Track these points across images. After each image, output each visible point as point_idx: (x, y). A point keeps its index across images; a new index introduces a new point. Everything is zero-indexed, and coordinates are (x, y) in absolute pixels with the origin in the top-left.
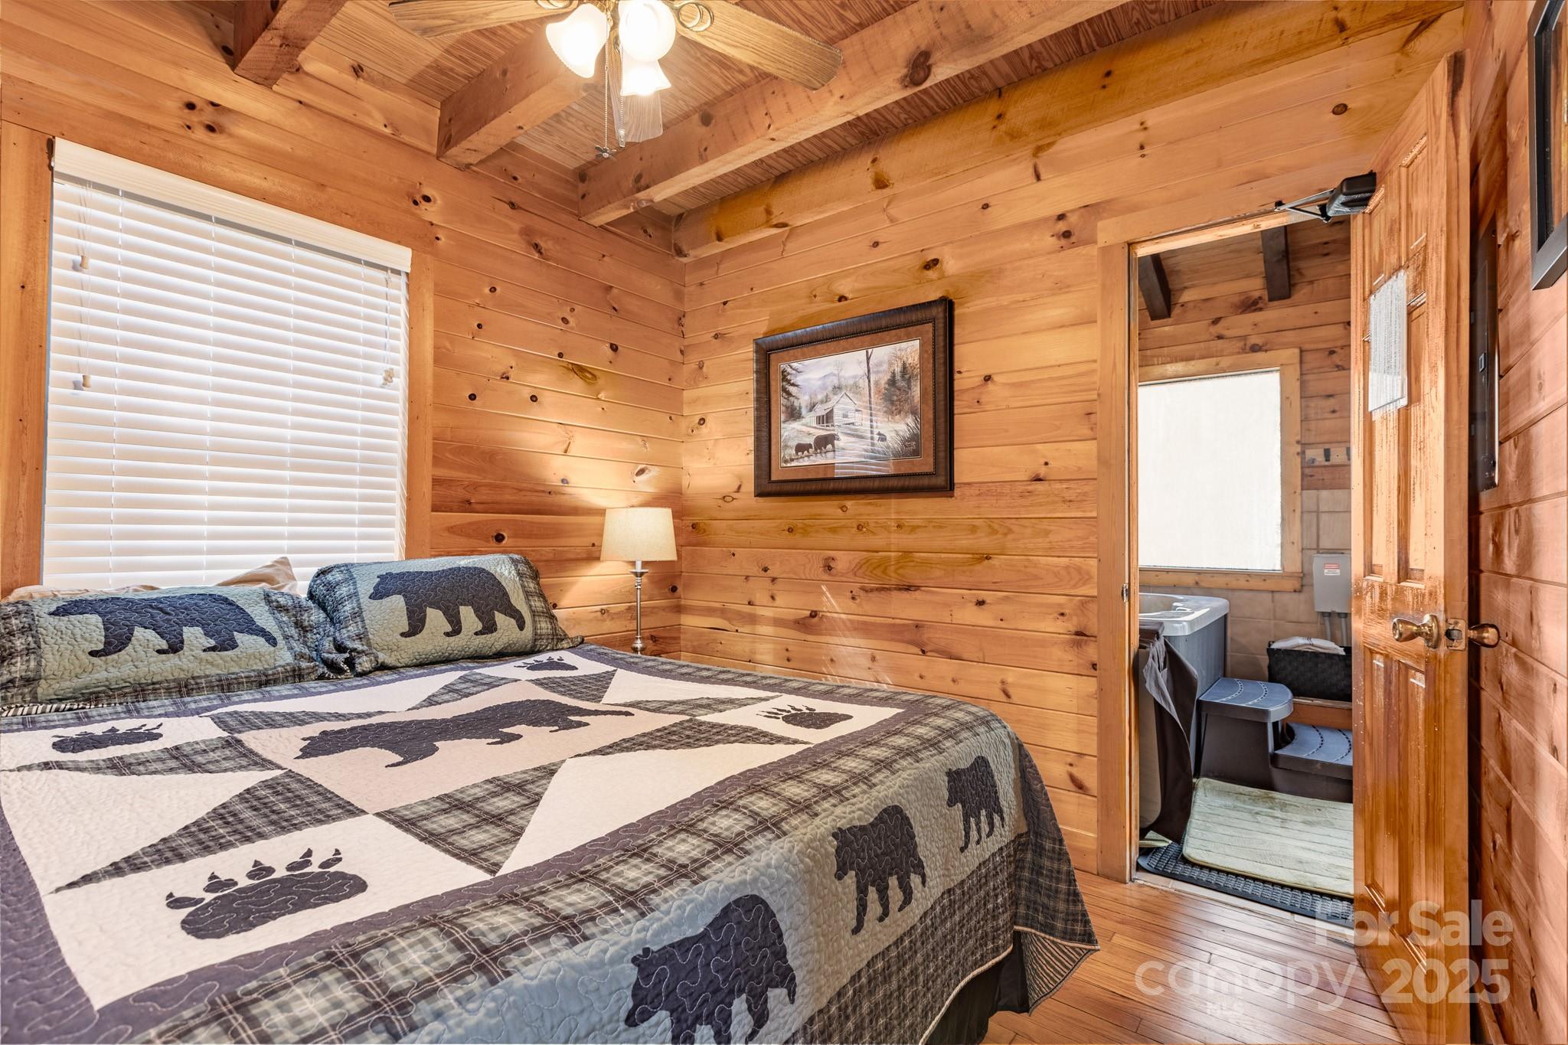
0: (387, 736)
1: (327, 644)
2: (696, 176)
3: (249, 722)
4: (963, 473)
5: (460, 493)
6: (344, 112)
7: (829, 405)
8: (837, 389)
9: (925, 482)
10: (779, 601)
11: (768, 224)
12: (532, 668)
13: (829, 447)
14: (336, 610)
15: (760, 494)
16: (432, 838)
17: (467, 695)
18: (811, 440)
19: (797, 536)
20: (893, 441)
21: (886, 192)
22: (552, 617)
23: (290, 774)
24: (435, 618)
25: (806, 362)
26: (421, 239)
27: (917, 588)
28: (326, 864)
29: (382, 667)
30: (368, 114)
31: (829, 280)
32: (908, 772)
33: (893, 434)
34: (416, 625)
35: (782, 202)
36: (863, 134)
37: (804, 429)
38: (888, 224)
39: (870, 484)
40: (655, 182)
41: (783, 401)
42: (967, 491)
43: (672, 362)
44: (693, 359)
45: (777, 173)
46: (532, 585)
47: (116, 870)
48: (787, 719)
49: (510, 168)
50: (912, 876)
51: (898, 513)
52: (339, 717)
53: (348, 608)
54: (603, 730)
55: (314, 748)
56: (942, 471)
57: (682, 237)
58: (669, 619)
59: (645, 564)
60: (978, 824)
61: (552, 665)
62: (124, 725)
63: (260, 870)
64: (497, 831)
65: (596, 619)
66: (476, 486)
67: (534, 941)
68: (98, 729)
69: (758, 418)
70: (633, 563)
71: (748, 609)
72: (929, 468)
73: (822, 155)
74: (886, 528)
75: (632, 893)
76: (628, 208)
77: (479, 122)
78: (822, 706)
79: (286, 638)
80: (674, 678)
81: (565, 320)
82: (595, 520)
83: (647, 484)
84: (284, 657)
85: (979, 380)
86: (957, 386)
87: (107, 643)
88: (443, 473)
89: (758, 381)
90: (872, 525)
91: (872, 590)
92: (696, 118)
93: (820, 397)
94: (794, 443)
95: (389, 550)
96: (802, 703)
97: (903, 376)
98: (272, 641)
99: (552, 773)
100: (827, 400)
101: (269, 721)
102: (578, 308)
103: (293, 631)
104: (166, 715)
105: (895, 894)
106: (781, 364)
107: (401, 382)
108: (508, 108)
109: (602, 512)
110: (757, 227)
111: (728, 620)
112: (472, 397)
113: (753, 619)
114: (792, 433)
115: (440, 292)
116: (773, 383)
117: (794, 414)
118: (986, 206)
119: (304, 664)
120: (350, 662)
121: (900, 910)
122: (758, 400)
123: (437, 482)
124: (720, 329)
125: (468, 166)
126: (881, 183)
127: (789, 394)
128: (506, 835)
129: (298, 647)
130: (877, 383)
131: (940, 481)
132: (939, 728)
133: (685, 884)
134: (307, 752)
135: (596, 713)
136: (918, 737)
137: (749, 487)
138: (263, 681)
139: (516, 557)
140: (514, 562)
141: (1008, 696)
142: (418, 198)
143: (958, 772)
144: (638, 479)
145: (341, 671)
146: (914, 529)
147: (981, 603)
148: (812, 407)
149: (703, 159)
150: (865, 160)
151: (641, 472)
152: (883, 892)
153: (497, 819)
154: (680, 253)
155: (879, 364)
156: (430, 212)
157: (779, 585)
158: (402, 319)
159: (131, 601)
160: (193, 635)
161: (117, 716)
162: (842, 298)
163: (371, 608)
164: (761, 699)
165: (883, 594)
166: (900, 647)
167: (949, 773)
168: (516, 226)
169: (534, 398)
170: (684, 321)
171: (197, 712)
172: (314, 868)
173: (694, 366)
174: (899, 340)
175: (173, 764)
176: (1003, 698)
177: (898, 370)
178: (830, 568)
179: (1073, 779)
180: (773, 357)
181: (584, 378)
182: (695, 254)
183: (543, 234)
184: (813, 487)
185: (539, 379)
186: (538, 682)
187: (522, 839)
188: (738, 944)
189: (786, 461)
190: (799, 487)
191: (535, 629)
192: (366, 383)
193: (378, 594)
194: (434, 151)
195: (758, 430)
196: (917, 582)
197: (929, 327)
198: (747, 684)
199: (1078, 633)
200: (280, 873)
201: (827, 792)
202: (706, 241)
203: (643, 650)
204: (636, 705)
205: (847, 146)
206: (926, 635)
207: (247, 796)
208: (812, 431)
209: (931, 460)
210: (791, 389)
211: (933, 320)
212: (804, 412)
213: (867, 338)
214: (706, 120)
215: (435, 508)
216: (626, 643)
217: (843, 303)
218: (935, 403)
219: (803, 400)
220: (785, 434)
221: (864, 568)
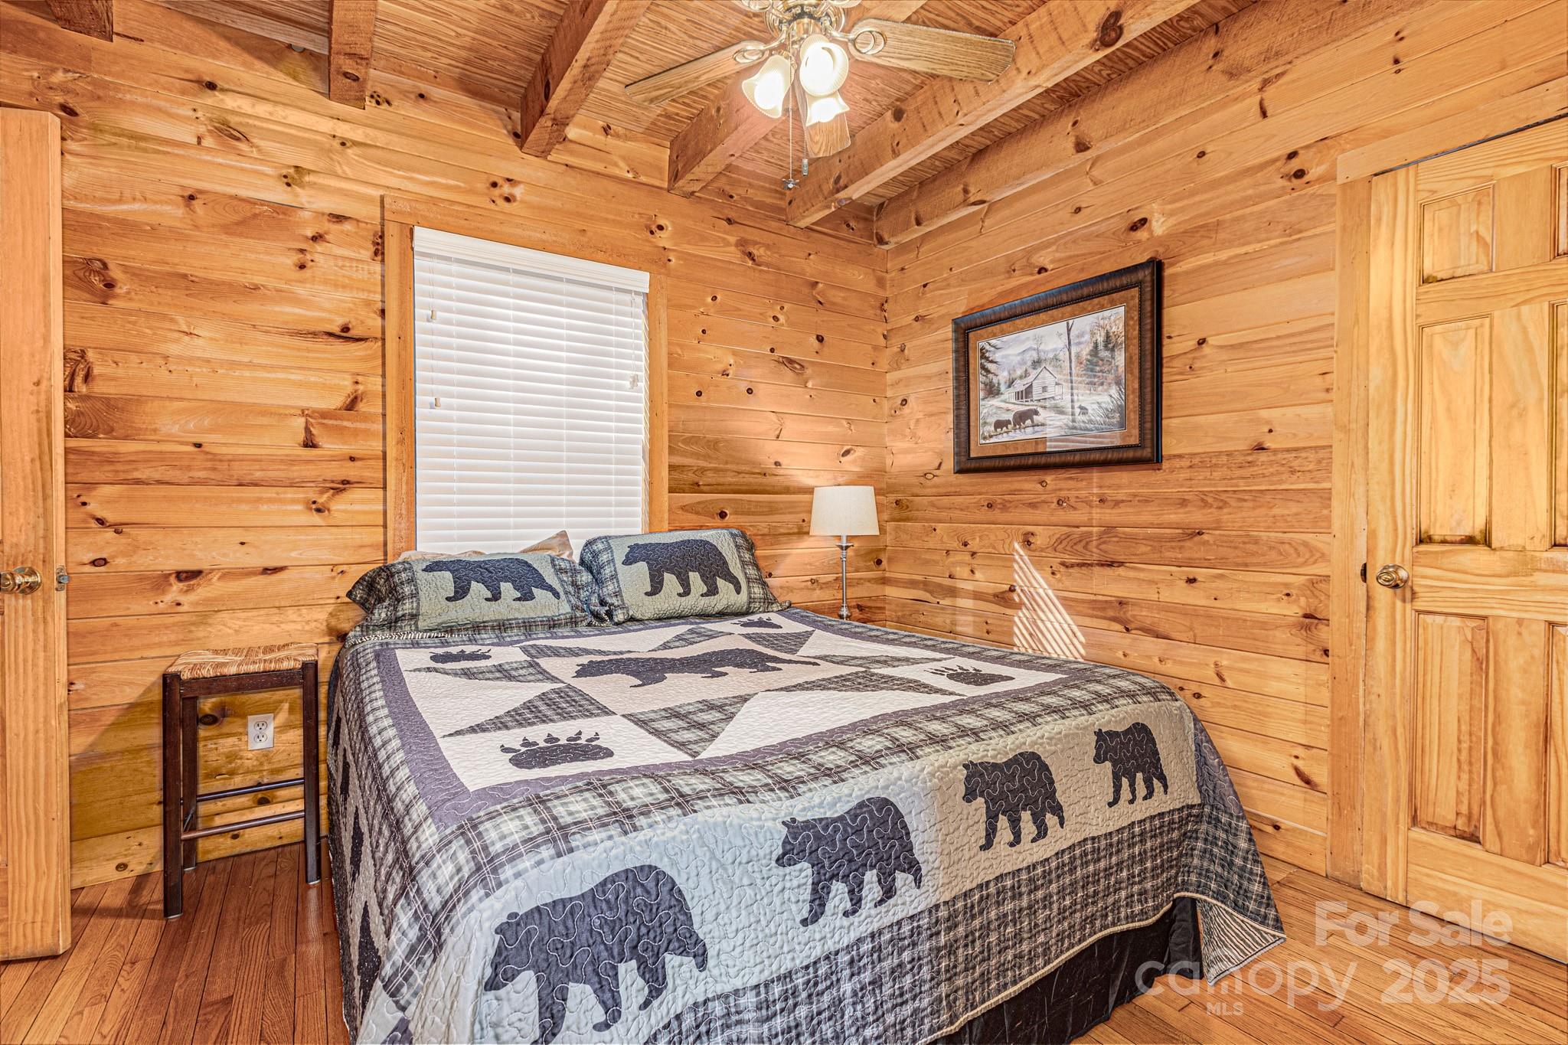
0: (633, 667)
1: (594, 600)
2: (892, 169)
3: (543, 652)
4: (1170, 445)
5: (690, 477)
6: (599, 167)
7: (1028, 380)
8: (1036, 363)
9: (1130, 454)
10: (978, 575)
11: (965, 203)
12: (745, 625)
13: (1028, 422)
14: (599, 573)
15: (961, 471)
16: (656, 733)
17: (692, 643)
18: (1010, 417)
19: (997, 511)
20: (1095, 414)
21: (1088, 154)
22: (764, 585)
23: (569, 686)
24: (670, 580)
25: (1005, 339)
26: (656, 262)
27: (1121, 564)
28: (590, 740)
29: (632, 619)
30: (616, 165)
31: (1029, 252)
32: (1051, 726)
33: (1096, 406)
34: (656, 588)
35: (978, 181)
36: (1061, 98)
37: (1003, 405)
38: (1091, 187)
39: (1070, 458)
40: (852, 182)
41: (982, 379)
42: (1177, 463)
43: (876, 348)
44: (896, 342)
45: (974, 150)
46: (747, 556)
47: (473, 730)
48: (950, 677)
49: (727, 188)
50: (1048, 816)
51: (1101, 487)
52: (600, 652)
53: (607, 571)
54: (791, 674)
55: (584, 671)
56: (1148, 443)
57: (883, 226)
58: (876, 590)
59: (850, 538)
60: (1132, 785)
61: (761, 624)
62: (469, 649)
63: (550, 739)
64: (700, 733)
65: (807, 588)
66: (703, 471)
67: (714, 796)
68: (454, 650)
69: (957, 397)
70: (839, 537)
71: (947, 582)
72: (1134, 440)
73: (1019, 126)
74: (1089, 504)
75: (786, 781)
76: (829, 207)
77: (700, 155)
78: (987, 668)
79: (566, 593)
80: (863, 639)
81: (776, 318)
82: (806, 497)
83: (851, 464)
84: (565, 608)
85: (1193, 343)
86: (1166, 353)
87: (456, 592)
88: (678, 460)
89: (957, 360)
90: (1072, 501)
91: (1072, 566)
92: (889, 115)
93: (1019, 372)
94: (992, 420)
95: (633, 525)
96: (970, 664)
97: (1106, 346)
98: (557, 595)
99: (746, 700)
100: (1026, 374)
101: (556, 652)
102: (787, 306)
103: (571, 589)
104: (493, 644)
105: (1028, 827)
106: (980, 342)
107: (643, 384)
108: (722, 142)
109: (810, 491)
110: (956, 207)
111: (931, 592)
112: (699, 394)
113: (953, 592)
114: (989, 410)
115: (671, 305)
116: (971, 361)
117: (992, 391)
118: (1202, 154)
119: (578, 614)
120: (610, 614)
121: (1034, 840)
122: (957, 379)
123: (672, 468)
124: (921, 312)
125: (693, 193)
126: (1081, 147)
127: (988, 371)
128: (706, 736)
129: (573, 600)
130: (1078, 356)
131: (1147, 453)
132: (1096, 693)
133: (828, 781)
134: (579, 674)
135: (790, 662)
136: (1070, 699)
137: (949, 464)
138: (552, 625)
139: (735, 531)
140: (733, 536)
141: (1223, 680)
142: (654, 228)
143: (1112, 734)
144: (843, 459)
145: (602, 620)
146: (1117, 503)
147: (1191, 581)
148: (1011, 383)
149: (896, 154)
150: (1066, 123)
151: (847, 453)
152: (1015, 823)
153: (701, 726)
154: (881, 241)
155: (1081, 335)
156: (663, 239)
157: (977, 561)
158: (642, 332)
159: (468, 562)
160: (506, 587)
161: (463, 643)
162: (1042, 270)
163: (623, 570)
164: (934, 660)
165: (1084, 570)
166: (1104, 624)
167: (1099, 734)
168: (732, 239)
169: (750, 391)
170: (886, 306)
171: (511, 644)
172: (583, 741)
173: (896, 349)
174: (1102, 308)
175: (498, 675)
176: (1217, 681)
177: (1101, 339)
178: (1029, 543)
179: (1299, 772)
180: (971, 335)
181: (793, 370)
182: (893, 242)
183: (755, 243)
184: (1012, 462)
185: (756, 374)
186: (748, 636)
187: (717, 740)
188: (870, 831)
189: (985, 438)
190: (997, 463)
191: (750, 593)
192: (618, 388)
193: (629, 561)
194: (666, 185)
195: (957, 408)
196: (1121, 558)
197: (1135, 291)
198: (927, 647)
199: (1306, 616)
200: (563, 741)
201: (964, 732)
202: (906, 227)
203: (848, 617)
204: (824, 658)
205: (1046, 112)
206: (1131, 612)
207: (543, 697)
208: (1011, 406)
209: (1136, 432)
210: (989, 366)
211: (1139, 284)
212: (1003, 388)
213: (1068, 309)
214: (898, 115)
215: (671, 490)
216: (834, 610)
217: (1044, 274)
218: (1140, 371)
219: (1003, 376)
220: (984, 411)
221: (1065, 543)
